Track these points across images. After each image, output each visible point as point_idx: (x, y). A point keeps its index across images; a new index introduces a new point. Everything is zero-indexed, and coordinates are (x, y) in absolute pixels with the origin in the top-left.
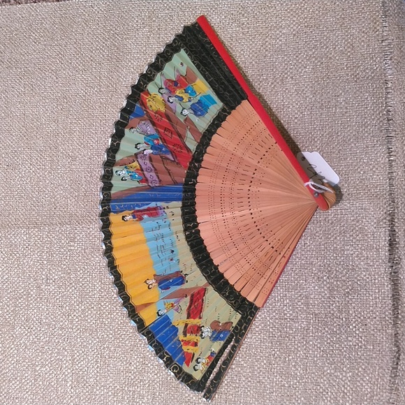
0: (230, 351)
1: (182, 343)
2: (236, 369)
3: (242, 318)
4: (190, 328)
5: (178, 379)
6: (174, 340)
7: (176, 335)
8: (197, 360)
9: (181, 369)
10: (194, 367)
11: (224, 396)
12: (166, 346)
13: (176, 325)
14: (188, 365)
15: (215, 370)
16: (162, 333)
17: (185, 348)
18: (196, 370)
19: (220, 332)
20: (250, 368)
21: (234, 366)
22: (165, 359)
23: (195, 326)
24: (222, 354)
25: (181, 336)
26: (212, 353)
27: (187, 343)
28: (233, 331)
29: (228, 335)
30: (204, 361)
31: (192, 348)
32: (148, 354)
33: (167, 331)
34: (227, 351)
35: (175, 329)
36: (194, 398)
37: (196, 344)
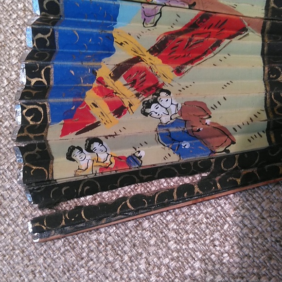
0: (171, 191)
1: (95, 84)
2: (147, 234)
3: (263, 152)
4: (139, 71)
5: (19, 139)
6: (85, 64)
7: (99, 58)
8: (92, 140)
9: (44, 126)
10: (71, 149)
11: (71, 258)
12: (59, 59)
13: (118, 38)
14: (65, 132)
15: (106, 195)
16: (75, 30)
17: (91, 97)
18: (69, 157)
19: (192, 135)
20: (177, 259)
21: (146, 224)
22: (33, 81)
23: (153, 78)
24: (150, 180)
25: (105, 69)
26: (134, 159)
27: (106, 92)
28: (218, 160)
29: (199, 157)
30: (102, 156)
31: (106, 109)
32: (14, 45)
33: (90, 35)
34: (164, 183)
35: (107, 47)
36: (16, 203)
37: (119, 110)
